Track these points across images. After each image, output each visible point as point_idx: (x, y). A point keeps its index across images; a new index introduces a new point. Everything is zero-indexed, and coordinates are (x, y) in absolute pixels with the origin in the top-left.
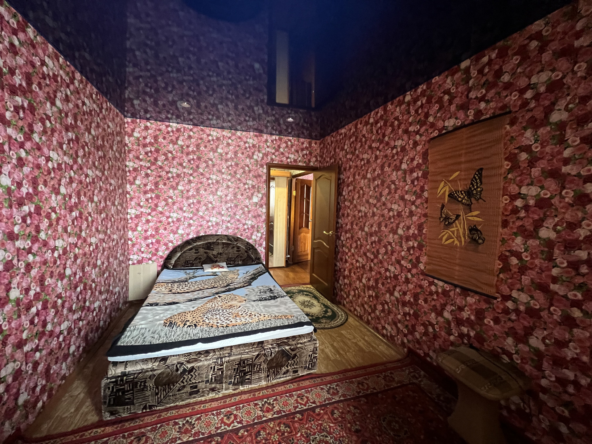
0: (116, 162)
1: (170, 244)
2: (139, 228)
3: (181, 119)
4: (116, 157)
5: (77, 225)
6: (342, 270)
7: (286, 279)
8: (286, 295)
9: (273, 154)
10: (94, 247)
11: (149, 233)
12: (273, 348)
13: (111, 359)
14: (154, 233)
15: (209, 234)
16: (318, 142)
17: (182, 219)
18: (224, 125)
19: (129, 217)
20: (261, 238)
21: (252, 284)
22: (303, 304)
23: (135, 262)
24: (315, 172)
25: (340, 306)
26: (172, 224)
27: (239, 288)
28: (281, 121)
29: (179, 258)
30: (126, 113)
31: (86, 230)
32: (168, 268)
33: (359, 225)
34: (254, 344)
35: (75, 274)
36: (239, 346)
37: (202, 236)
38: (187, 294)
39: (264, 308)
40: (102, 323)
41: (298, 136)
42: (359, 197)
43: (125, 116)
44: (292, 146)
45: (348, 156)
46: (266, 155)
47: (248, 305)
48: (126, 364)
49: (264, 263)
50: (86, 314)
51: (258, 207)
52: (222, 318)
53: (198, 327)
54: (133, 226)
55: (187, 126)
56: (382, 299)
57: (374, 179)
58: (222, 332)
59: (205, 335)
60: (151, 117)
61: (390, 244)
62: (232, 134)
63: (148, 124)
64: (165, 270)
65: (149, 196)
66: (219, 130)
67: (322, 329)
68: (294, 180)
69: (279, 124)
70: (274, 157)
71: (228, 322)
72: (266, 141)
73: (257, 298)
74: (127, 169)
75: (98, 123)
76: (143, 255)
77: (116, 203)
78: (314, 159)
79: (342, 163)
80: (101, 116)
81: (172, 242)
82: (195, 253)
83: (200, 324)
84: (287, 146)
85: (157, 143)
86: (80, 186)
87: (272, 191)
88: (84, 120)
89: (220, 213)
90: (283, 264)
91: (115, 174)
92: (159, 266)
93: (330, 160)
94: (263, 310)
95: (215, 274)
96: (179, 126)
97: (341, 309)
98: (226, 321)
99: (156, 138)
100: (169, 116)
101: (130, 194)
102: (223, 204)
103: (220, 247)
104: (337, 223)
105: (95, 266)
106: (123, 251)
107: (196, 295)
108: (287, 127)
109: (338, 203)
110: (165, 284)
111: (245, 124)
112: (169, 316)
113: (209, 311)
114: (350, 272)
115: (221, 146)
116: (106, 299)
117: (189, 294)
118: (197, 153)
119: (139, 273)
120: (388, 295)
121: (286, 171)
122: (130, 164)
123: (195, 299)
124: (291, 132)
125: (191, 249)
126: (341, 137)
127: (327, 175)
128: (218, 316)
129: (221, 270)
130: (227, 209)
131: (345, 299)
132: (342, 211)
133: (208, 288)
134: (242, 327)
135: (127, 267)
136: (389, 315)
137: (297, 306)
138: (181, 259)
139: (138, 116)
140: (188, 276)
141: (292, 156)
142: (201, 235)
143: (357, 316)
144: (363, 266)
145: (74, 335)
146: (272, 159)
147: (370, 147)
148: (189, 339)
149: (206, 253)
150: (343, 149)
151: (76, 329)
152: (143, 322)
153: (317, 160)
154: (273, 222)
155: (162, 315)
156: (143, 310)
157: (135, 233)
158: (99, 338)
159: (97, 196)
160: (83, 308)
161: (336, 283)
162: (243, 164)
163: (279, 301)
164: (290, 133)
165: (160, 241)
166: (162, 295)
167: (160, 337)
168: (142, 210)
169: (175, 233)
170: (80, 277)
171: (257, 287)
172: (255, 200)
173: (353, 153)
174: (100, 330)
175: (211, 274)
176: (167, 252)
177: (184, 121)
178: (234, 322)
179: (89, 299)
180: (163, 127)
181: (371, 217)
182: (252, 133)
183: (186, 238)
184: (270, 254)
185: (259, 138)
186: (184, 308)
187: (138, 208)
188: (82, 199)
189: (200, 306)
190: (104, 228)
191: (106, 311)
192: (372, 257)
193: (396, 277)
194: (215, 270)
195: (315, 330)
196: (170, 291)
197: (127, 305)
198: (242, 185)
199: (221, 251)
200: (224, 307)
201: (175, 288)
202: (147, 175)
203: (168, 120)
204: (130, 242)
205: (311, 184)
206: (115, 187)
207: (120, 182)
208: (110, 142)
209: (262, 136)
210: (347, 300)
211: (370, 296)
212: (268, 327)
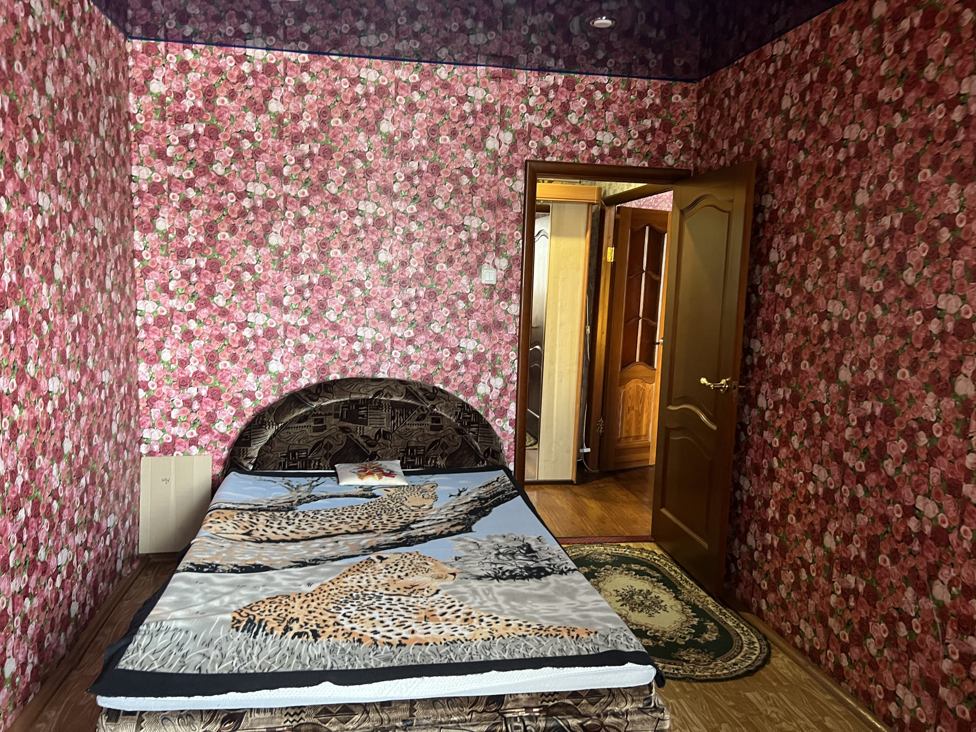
0: (105, 166)
1: (247, 403)
2: (166, 355)
3: (277, 37)
4: (105, 154)
5: (16, 344)
6: (758, 503)
7: (578, 519)
8: (573, 566)
9: (548, 132)
10: (57, 403)
11: (191, 369)
12: (530, 718)
13: (104, 702)
14: (203, 368)
15: (354, 375)
16: (692, 87)
17: (280, 331)
18: (398, 47)
19: (139, 322)
20: (504, 391)
21: (474, 527)
22: (627, 598)
23: (156, 448)
24: (679, 188)
25: (747, 615)
26: (252, 346)
27: (435, 537)
28: (575, 25)
29: (270, 442)
30: (129, 27)
31: (37, 357)
32: (241, 470)
33: (820, 361)
34: (476, 700)
35: (14, 474)
36: (433, 702)
37: (335, 382)
38: (291, 547)
39: (507, 602)
40: (75, 607)
41: (628, 72)
42: (825, 268)
43: (129, 36)
44: (607, 104)
45: (792, 134)
46: (523, 136)
47: (461, 588)
48: (140, 720)
49: (511, 467)
50: (38, 580)
51: (496, 297)
52: (388, 621)
53: (323, 639)
54: (150, 346)
55: (292, 56)
56: (889, 603)
57: (879, 211)
58: (386, 659)
59: (340, 662)
60: (195, 34)
61: (926, 426)
62: (421, 74)
63: (189, 55)
64: (233, 475)
65: (191, 262)
66: (386, 63)
67: (684, 679)
68: (611, 214)
69: (568, 37)
70: (548, 141)
71: (405, 633)
72: (526, 92)
73: (488, 569)
74: (134, 188)
75: (61, 61)
76: (175, 430)
77: (108, 285)
78: (678, 144)
79: (771, 158)
80: (68, 40)
81: (251, 395)
82: (316, 430)
83: (329, 631)
84: (591, 107)
85: (213, 111)
86: (22, 238)
87: (542, 247)
88: (29, 55)
89: (384, 316)
90: (569, 474)
91: (105, 203)
92: (218, 462)
93: (731, 146)
94: (505, 607)
95: (368, 493)
96: (272, 57)
97: (749, 624)
98: (398, 630)
99: (209, 94)
100: (245, 27)
101: (141, 259)
102: (394, 289)
103: (385, 413)
104: (747, 351)
105: (58, 455)
106: (126, 416)
107: (316, 549)
108: (594, 43)
109: (752, 289)
110: (235, 513)
111: (461, 41)
112: (246, 603)
113: (351, 597)
114: (784, 513)
115: (388, 115)
116: (85, 546)
117: (299, 546)
118: (323, 137)
119: (167, 481)
120: (910, 593)
121: (587, 184)
122: (141, 173)
123: (316, 562)
124: (605, 59)
125: (303, 418)
126: (771, 71)
127: (717, 194)
128: (375, 614)
129: (387, 481)
130: (406, 304)
131: (764, 595)
132: (763, 311)
133: (348, 533)
134: (443, 650)
135: (136, 460)
136: (911, 657)
137: (605, 604)
138: (277, 445)
139: (161, 34)
140: (294, 496)
141: (606, 138)
142: (331, 378)
143: (802, 650)
144: (829, 495)
145: (14, 632)
146: (543, 150)
147: (872, 102)
148: (300, 668)
149: (343, 429)
150: (775, 109)
151: (17, 618)
152: (179, 614)
153: (686, 149)
154: (541, 343)
155: (227, 599)
156: (180, 581)
157: (155, 367)
158: (70, 647)
159: (62, 266)
160: (32, 565)
161: (737, 542)
162: (453, 166)
163: (553, 585)
164: (602, 63)
165: (220, 392)
166: (227, 545)
167: (223, 656)
168: (173, 303)
169: (260, 370)
170: (25, 484)
171: (489, 537)
172: (489, 276)
173: (811, 125)
174: (70, 628)
175: (358, 491)
176: (238, 425)
177: (287, 41)
178: (420, 634)
179: (46, 540)
180: (228, 63)
181: (864, 335)
182: (481, 70)
183: (289, 386)
184: (529, 440)
185: (504, 83)
186: (285, 583)
187: (163, 297)
188: (26, 275)
189: (326, 581)
190: (79, 352)
191: (84, 577)
192: (860, 466)
193: (940, 536)
194: (371, 481)
195: (660, 679)
196: (248, 534)
197: (135, 566)
198: (449, 230)
199: (386, 427)
200: (392, 588)
201: (261, 527)
202: (186, 205)
203: (239, 41)
204: (141, 393)
205: (665, 224)
206: (104, 239)
207: (117, 224)
208: (90, 113)
209: (511, 76)
210: (771, 597)
211: (846, 593)
212: (517, 656)
